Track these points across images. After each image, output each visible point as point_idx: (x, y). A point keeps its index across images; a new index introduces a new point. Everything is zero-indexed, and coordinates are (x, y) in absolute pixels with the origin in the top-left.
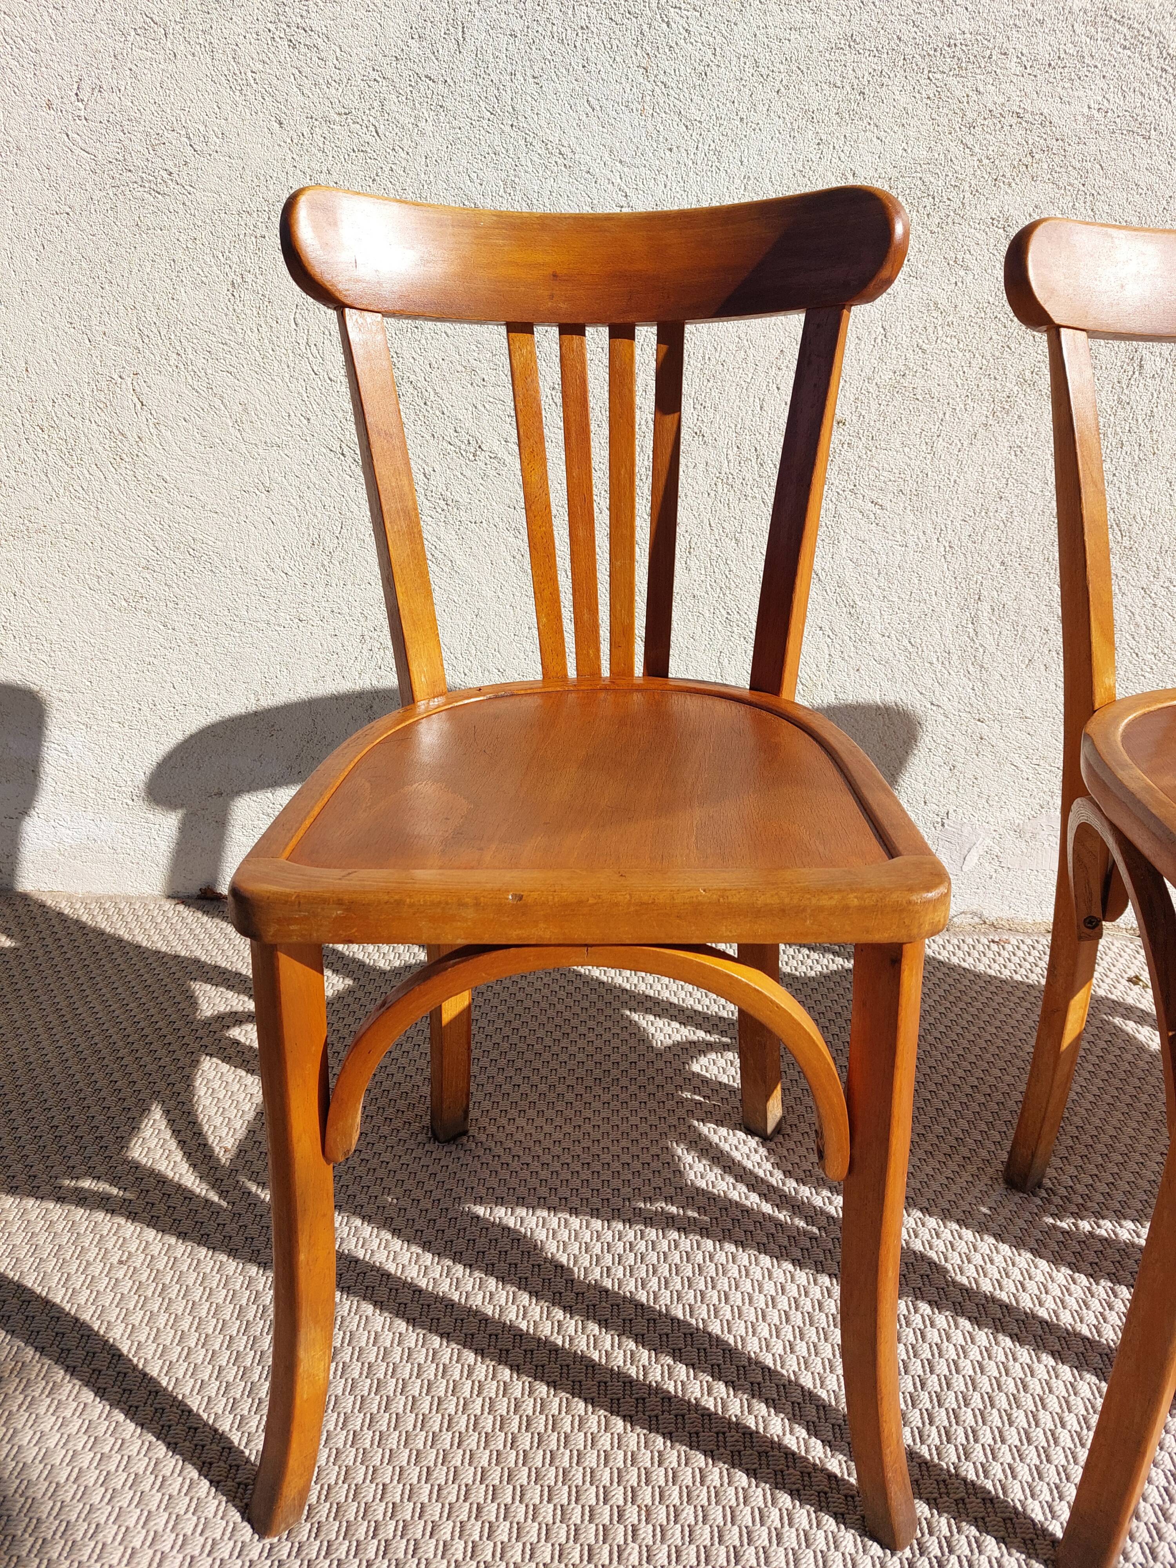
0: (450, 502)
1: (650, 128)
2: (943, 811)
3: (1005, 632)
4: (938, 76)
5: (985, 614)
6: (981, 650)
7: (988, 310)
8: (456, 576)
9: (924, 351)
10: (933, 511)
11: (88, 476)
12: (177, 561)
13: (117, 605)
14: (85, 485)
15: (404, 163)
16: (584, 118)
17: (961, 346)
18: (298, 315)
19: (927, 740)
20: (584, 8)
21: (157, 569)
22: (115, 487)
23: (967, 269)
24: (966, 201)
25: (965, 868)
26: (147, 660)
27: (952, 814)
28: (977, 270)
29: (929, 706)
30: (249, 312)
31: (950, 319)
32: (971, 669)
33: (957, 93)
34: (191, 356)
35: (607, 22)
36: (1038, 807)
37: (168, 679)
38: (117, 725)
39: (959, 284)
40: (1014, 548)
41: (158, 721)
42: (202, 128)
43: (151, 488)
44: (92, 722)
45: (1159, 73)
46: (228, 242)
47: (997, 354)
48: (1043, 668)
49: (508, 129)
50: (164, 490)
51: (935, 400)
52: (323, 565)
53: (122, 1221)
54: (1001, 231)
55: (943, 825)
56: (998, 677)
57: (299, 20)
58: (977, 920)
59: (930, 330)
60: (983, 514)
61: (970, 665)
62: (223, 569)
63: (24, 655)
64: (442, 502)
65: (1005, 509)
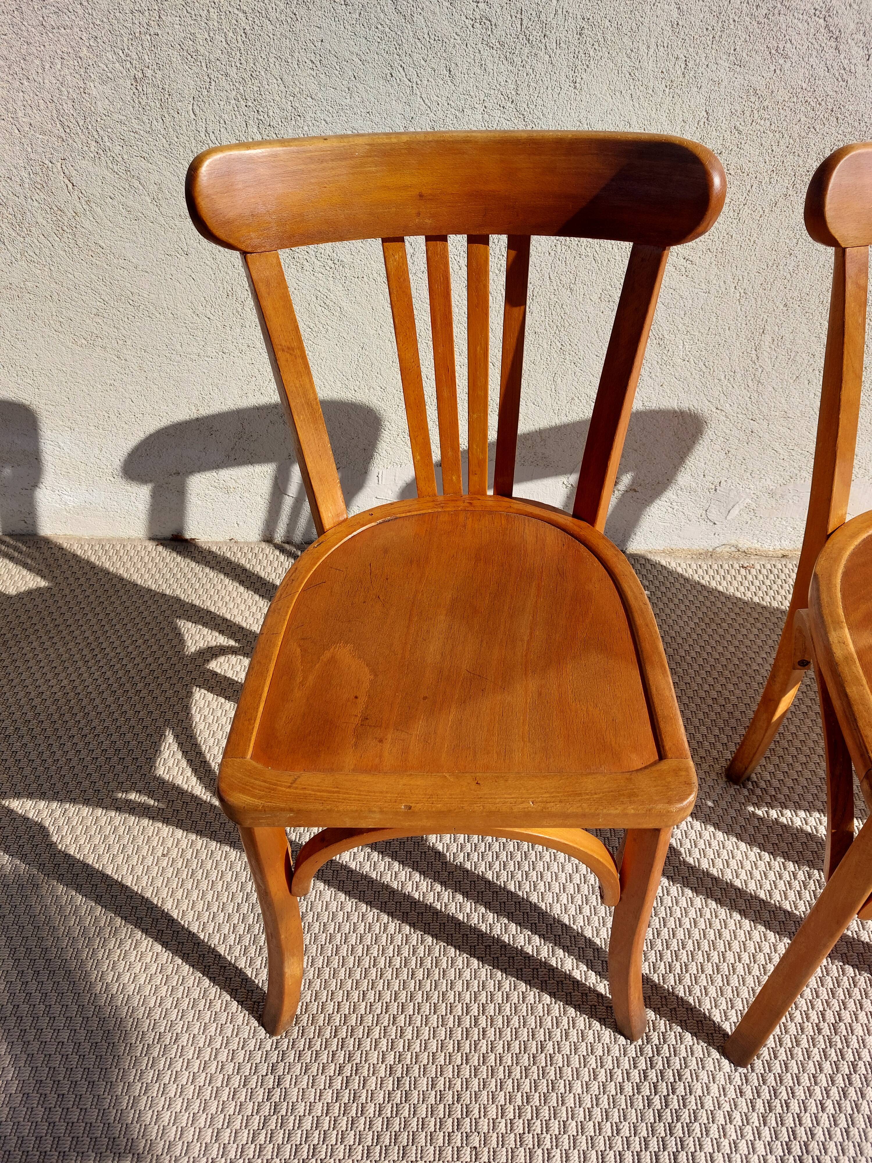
0: (336, 262)
2: (717, 481)
3: (780, 357)
5: (767, 344)
6: (760, 370)
7: (800, 95)
8: (345, 319)
10: (734, 265)
11: (38, 244)
12: (120, 309)
13: (79, 343)
14: (37, 252)
17: (773, 127)
18: (195, 106)
19: (710, 433)
21: (106, 315)
22: (61, 252)
23: (786, 57)
25: (729, 518)
26: (109, 382)
27: (723, 483)
28: (795, 58)
29: (714, 410)
30: (153, 104)
31: (766, 104)
32: (750, 383)
34: (108, 144)
36: (789, 478)
37: (127, 395)
38: (93, 428)
39: (778, 71)
40: (796, 294)
41: (124, 425)
43: (91, 253)
44: (74, 425)
46: (125, 40)
47: (803, 134)
48: (806, 382)
50: (102, 255)
51: (745, 175)
52: (237, 312)
53: (160, 825)
54: (822, 21)
55: (716, 490)
56: (771, 389)
58: (733, 549)
59: (747, 114)
60: (775, 267)
61: (750, 381)
62: (158, 315)
63: (13, 379)
64: (330, 263)
65: (793, 263)
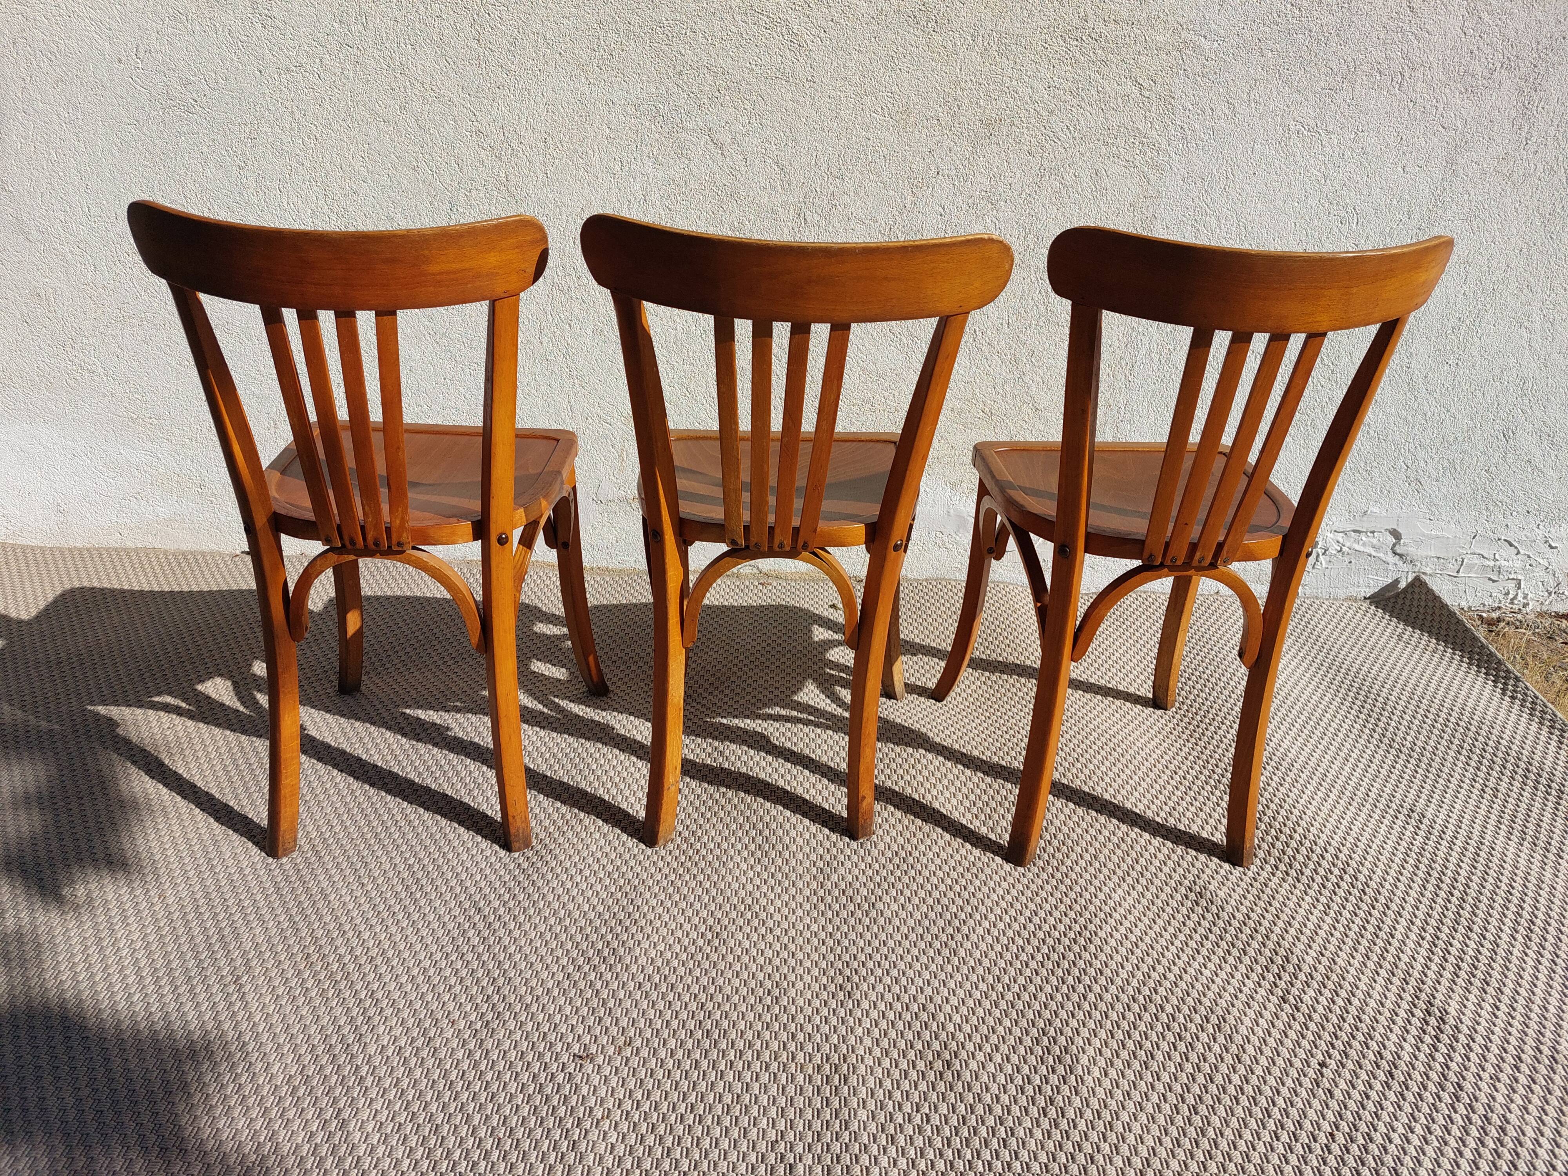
1: (485, 75)
4: (656, 45)
9: (670, 210)
14: (157, 289)
15: (337, 95)
16: (444, 69)
20: (437, 5)
24: (683, 119)
33: (669, 55)
35: (452, 13)
40: (743, 332)
42: (213, 75)
45: (789, 43)
47: (716, 212)
49: (398, 75)
57: (267, 12)
59: (672, 196)
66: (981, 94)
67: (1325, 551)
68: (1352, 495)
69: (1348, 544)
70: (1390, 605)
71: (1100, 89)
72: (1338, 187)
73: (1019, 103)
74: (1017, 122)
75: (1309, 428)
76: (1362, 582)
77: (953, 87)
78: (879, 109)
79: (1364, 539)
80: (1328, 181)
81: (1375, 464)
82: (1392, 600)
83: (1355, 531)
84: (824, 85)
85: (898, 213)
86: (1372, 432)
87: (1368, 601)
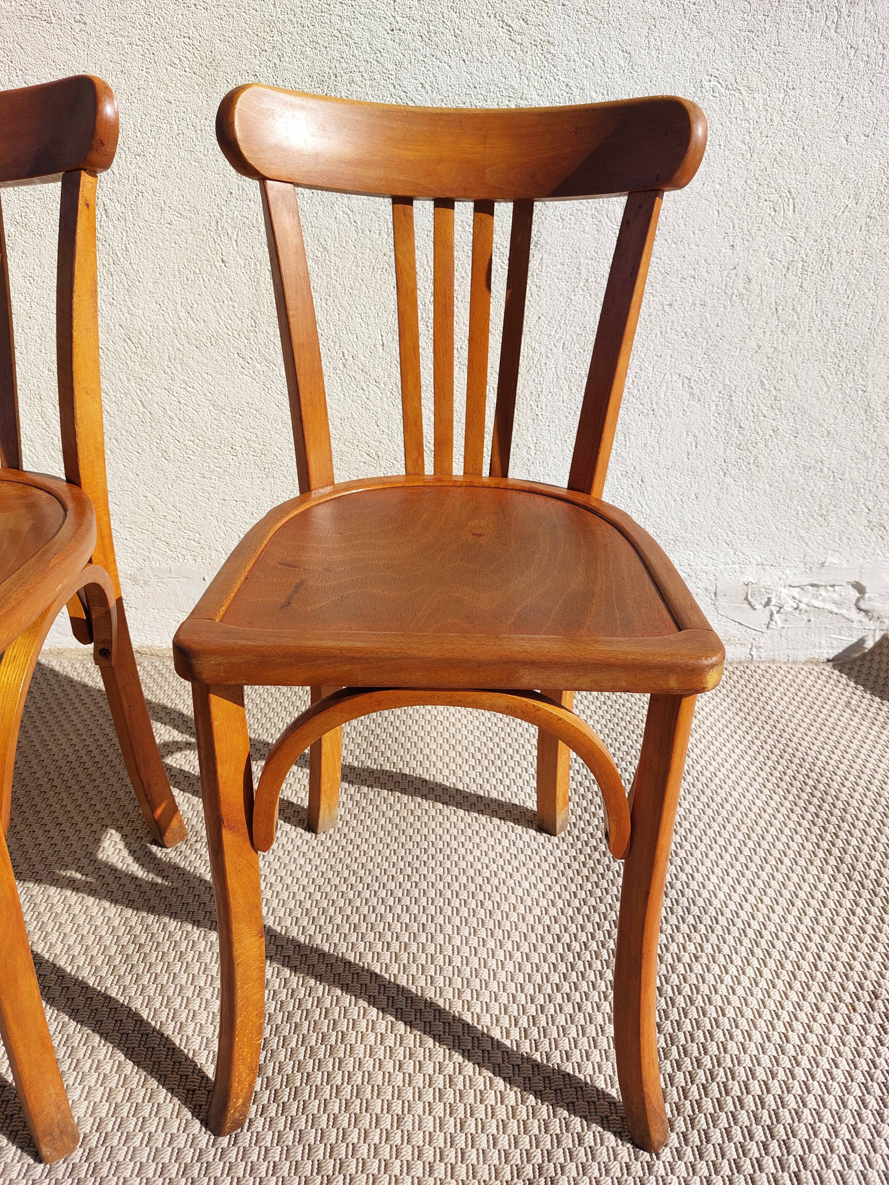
66: (307, 41)
67: (780, 608)
68: (807, 544)
69: (805, 600)
70: (856, 668)
71: (457, 31)
72: (768, 164)
73: (356, 52)
74: (358, 79)
75: (752, 466)
76: (823, 642)
77: (268, 30)
78: (177, 61)
79: (823, 593)
80: (755, 155)
81: (831, 507)
82: (858, 663)
83: (812, 585)
84: (99, 28)
85: (224, 203)
86: (825, 470)
87: (831, 664)
